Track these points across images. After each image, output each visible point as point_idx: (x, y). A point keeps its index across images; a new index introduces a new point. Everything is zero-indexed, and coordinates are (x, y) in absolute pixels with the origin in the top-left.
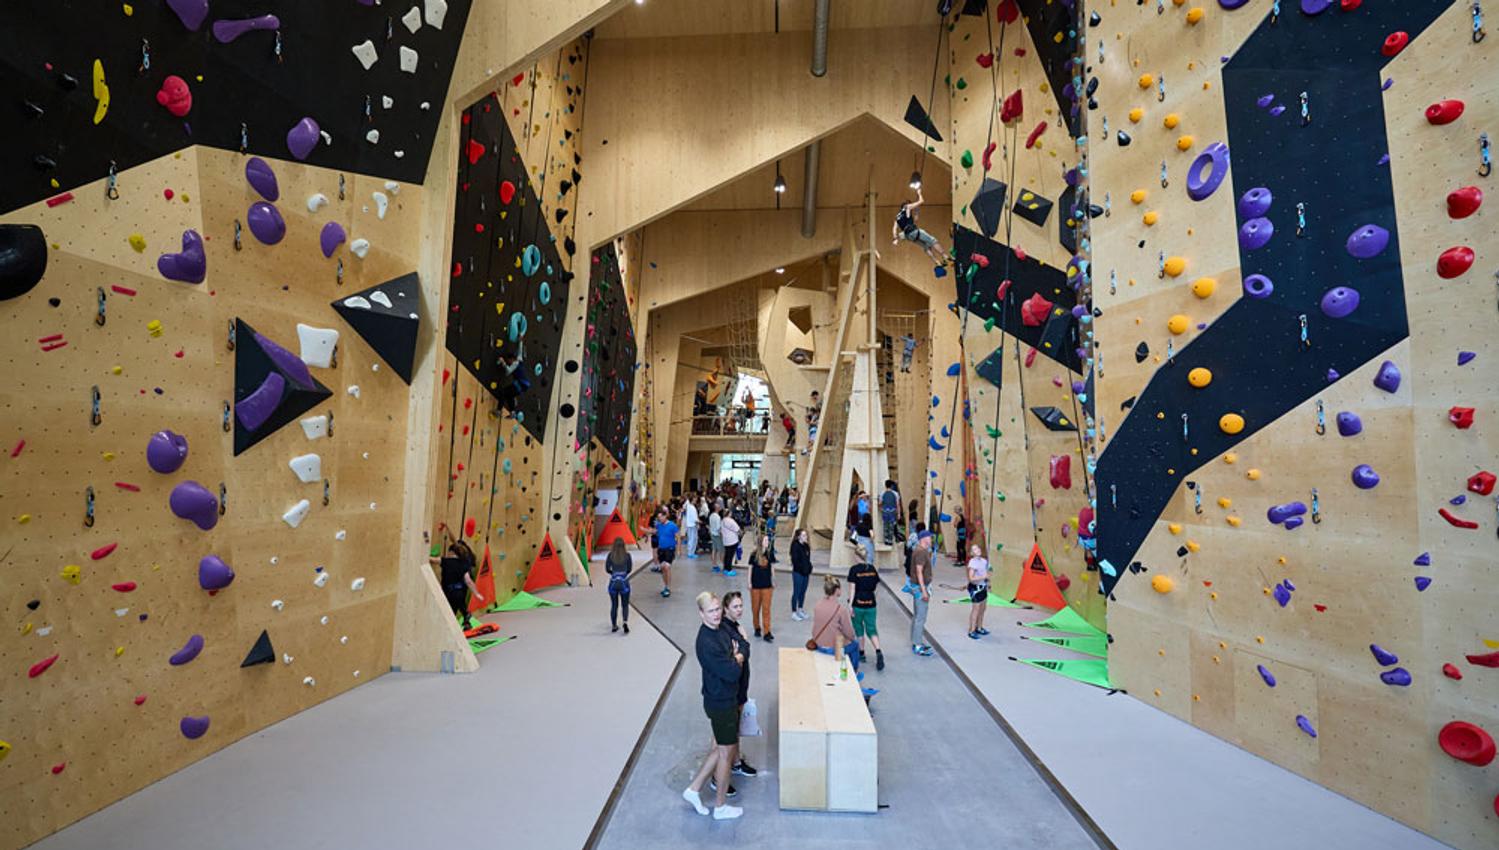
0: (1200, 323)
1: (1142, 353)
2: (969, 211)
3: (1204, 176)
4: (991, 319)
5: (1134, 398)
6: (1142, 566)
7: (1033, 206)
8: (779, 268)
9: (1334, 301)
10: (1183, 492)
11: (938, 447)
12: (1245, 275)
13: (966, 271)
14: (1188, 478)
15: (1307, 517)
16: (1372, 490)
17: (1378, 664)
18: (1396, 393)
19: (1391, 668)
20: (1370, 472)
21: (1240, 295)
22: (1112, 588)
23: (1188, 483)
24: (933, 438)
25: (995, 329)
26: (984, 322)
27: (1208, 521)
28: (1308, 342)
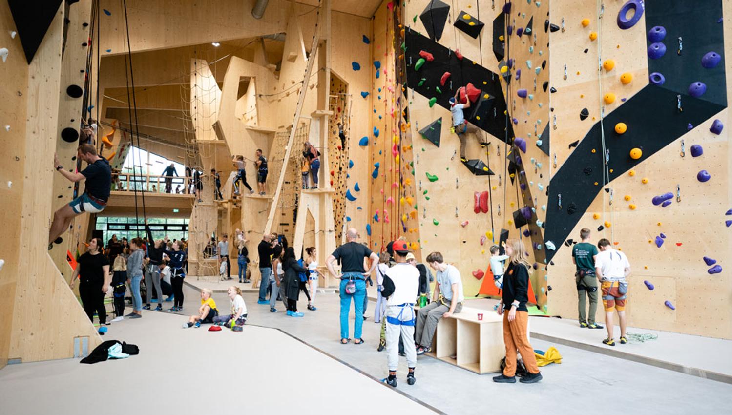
0: (623, 98)
1: (584, 115)
2: (419, 20)
3: (630, 15)
4: (434, 99)
5: (578, 141)
6: (574, 241)
7: (472, 24)
8: (216, 43)
9: (696, 88)
10: (602, 194)
11: (352, 199)
12: (650, 72)
13: (415, 61)
14: (605, 187)
15: (673, 200)
16: (707, 182)
17: (706, 265)
18: (720, 134)
19: (713, 266)
20: (706, 173)
21: (647, 83)
22: (552, 258)
23: (606, 190)
24: (348, 191)
25: (436, 105)
26: (428, 100)
27: (618, 209)
28: (681, 110)
